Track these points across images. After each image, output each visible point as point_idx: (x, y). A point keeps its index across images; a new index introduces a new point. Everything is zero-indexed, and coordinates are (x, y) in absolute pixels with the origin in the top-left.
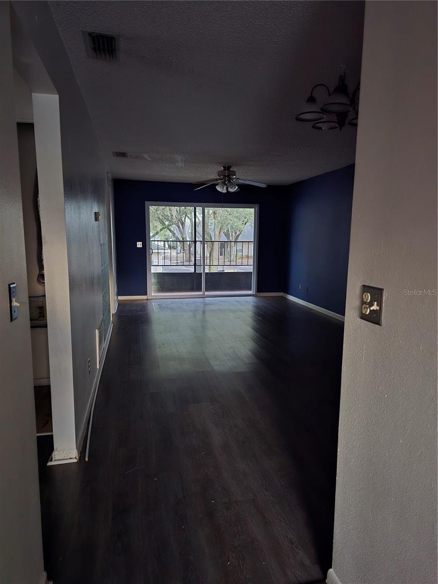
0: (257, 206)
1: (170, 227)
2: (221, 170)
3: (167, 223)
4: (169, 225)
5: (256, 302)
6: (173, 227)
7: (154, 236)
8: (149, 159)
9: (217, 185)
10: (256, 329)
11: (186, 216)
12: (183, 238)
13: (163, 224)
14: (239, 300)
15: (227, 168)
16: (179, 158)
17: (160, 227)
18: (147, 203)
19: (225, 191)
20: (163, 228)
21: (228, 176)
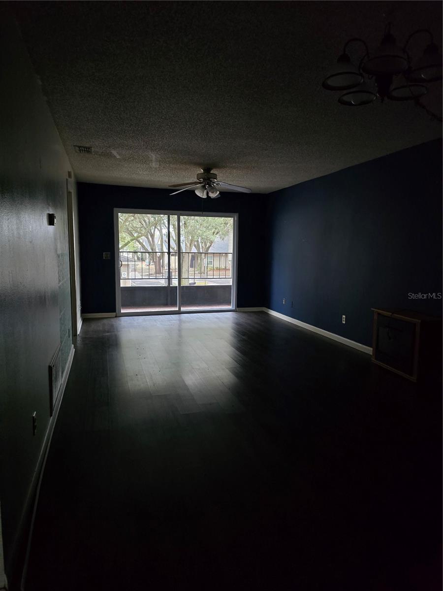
0: (236, 216)
1: (139, 239)
2: (200, 173)
3: (136, 235)
4: (139, 237)
5: (237, 319)
6: (142, 239)
7: (122, 247)
8: (118, 157)
9: (197, 188)
10: (238, 349)
11: (155, 228)
12: (152, 250)
13: (132, 235)
14: (219, 316)
15: (207, 170)
16: (153, 156)
17: (128, 238)
18: (115, 209)
19: (205, 196)
20: (132, 240)
21: (209, 179)
